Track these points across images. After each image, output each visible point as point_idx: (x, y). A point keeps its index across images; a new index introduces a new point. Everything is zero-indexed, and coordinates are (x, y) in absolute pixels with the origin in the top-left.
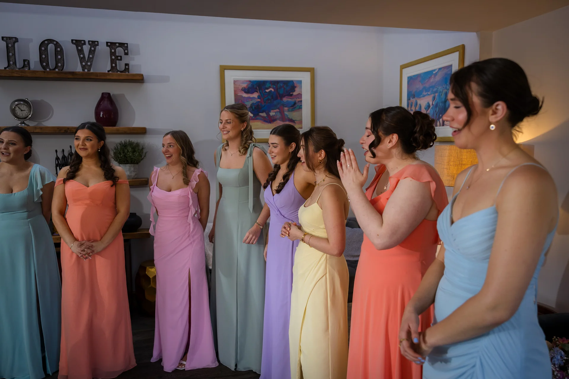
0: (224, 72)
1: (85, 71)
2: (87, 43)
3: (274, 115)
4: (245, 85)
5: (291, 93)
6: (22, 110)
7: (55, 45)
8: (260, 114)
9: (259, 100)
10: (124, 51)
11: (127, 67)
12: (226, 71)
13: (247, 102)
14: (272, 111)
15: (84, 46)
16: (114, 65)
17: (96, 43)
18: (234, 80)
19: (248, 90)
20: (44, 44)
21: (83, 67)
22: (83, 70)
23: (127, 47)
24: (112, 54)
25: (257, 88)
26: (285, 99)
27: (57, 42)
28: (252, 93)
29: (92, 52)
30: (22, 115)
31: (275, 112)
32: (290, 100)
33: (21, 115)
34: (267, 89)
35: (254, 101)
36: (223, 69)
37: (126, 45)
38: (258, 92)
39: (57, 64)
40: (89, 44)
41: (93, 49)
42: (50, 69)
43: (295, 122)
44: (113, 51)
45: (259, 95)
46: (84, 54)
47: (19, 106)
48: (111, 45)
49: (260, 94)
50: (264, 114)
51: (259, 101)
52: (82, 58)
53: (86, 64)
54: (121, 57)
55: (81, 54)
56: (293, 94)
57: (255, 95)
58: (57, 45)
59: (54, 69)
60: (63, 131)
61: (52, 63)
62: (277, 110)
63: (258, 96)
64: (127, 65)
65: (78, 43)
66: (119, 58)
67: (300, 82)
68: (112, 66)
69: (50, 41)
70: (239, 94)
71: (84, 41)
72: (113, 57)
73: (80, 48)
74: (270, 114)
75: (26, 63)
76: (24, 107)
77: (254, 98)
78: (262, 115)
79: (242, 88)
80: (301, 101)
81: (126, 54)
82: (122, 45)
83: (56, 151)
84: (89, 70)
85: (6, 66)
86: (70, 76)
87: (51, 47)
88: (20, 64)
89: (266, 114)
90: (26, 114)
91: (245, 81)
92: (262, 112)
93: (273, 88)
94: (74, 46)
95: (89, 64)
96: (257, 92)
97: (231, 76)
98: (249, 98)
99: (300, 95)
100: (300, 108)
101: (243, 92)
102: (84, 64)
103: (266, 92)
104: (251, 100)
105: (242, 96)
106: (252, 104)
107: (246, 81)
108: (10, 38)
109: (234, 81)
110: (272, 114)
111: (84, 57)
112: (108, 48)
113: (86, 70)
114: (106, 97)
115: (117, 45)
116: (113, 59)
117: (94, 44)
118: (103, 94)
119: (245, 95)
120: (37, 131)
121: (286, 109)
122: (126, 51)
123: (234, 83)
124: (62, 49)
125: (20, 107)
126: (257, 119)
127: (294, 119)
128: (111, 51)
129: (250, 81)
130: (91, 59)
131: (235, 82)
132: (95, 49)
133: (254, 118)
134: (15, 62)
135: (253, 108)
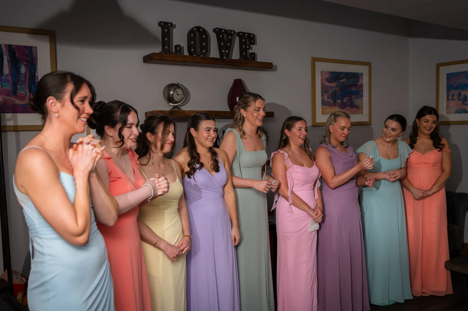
0: (315, 63)
3: (346, 102)
4: (328, 76)
5: (357, 83)
6: (178, 95)
7: (201, 32)
11: (254, 56)
12: (317, 63)
13: (329, 90)
14: (345, 98)
16: (244, 54)
17: (233, 32)
19: (329, 80)
20: (193, 32)
21: (221, 54)
23: (254, 37)
24: (241, 43)
25: (336, 78)
26: (353, 89)
27: (203, 29)
28: (332, 83)
29: (230, 41)
30: (177, 99)
31: (347, 100)
32: (355, 89)
34: (342, 79)
35: (334, 90)
36: (314, 60)
37: (252, 36)
38: (336, 82)
39: (202, 50)
40: (227, 33)
41: (230, 37)
42: (197, 55)
43: (359, 108)
44: (244, 40)
46: (224, 42)
48: (242, 35)
49: (337, 84)
51: (336, 90)
52: (222, 46)
55: (221, 42)
56: (357, 84)
57: (334, 85)
58: (203, 32)
59: (200, 55)
62: (348, 98)
63: (336, 85)
64: (253, 54)
65: (218, 32)
66: (248, 47)
67: (362, 74)
68: (242, 55)
69: (198, 28)
70: (324, 84)
71: (225, 30)
72: (244, 46)
73: (221, 36)
74: (343, 101)
75: (178, 48)
76: (179, 92)
77: (333, 87)
78: (338, 102)
79: (326, 78)
80: (363, 90)
82: (249, 35)
84: (227, 57)
89: (341, 101)
90: (180, 98)
91: (328, 72)
92: (339, 99)
93: (345, 79)
94: (215, 34)
95: (227, 51)
97: (319, 67)
98: (330, 87)
99: (362, 86)
100: (362, 96)
101: (327, 81)
102: (224, 51)
103: (341, 82)
104: (332, 89)
105: (326, 85)
106: (332, 93)
108: (166, 23)
109: (321, 72)
110: (345, 101)
111: (224, 45)
113: (225, 57)
114: (238, 83)
115: (246, 35)
116: (243, 48)
117: (231, 33)
119: (328, 84)
121: (353, 96)
122: (253, 41)
123: (321, 74)
124: (207, 36)
125: (177, 91)
127: (358, 106)
128: (241, 41)
129: (332, 72)
130: (229, 47)
132: (232, 37)
133: (333, 104)
134: (169, 46)
135: (333, 96)
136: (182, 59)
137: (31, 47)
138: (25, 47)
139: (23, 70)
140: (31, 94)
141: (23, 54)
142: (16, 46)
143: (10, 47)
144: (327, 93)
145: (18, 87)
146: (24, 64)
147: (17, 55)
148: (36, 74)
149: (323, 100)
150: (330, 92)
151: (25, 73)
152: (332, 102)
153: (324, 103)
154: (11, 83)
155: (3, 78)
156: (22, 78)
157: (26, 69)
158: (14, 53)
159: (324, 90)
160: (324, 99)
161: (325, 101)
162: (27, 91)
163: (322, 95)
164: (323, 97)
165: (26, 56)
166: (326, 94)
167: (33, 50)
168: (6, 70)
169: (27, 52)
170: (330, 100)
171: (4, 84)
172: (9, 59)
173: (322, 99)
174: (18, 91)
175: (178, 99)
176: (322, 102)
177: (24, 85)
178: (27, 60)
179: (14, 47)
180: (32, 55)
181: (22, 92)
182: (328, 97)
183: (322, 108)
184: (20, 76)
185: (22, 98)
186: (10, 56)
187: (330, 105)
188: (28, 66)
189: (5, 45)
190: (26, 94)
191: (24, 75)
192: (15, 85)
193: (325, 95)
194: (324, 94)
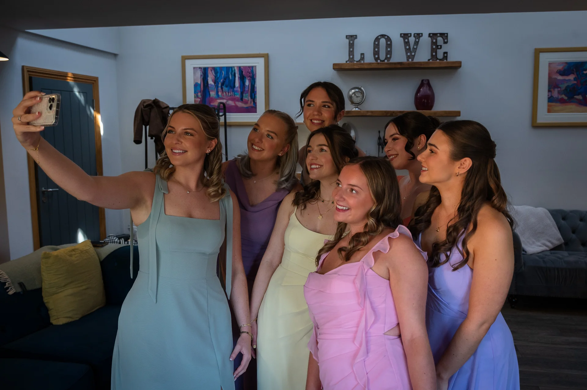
0: (539, 54)
1: (409, 61)
2: (412, 35)
4: (560, 67)
6: (357, 97)
7: (386, 39)
8: (575, 97)
9: (575, 82)
10: (444, 40)
11: (446, 55)
12: (542, 55)
13: (562, 84)
15: (410, 38)
16: (434, 54)
17: (421, 35)
18: (550, 62)
19: (563, 73)
20: (377, 39)
21: (408, 57)
22: (408, 60)
23: (447, 36)
24: (432, 43)
25: (574, 70)
27: (388, 36)
28: (568, 75)
29: (416, 43)
33: (356, 101)
35: (570, 84)
36: (538, 52)
37: (446, 35)
39: (386, 56)
40: (414, 36)
41: (417, 40)
42: (381, 61)
44: (434, 41)
45: (576, 78)
46: (409, 46)
47: (355, 93)
48: (433, 36)
50: (580, 97)
51: (575, 84)
52: (407, 49)
53: (411, 54)
54: (441, 46)
55: (407, 46)
57: (571, 77)
58: (388, 39)
59: (384, 61)
60: (389, 115)
61: (382, 56)
63: (574, 78)
64: (446, 53)
65: (405, 36)
66: (439, 47)
68: (432, 55)
69: (383, 36)
70: (553, 77)
71: (411, 34)
72: (434, 47)
73: (406, 40)
74: (586, 97)
75: (362, 56)
76: (359, 95)
77: (569, 80)
78: (577, 98)
79: (557, 70)
81: (445, 43)
82: (443, 35)
83: (379, 132)
84: (413, 60)
85: (347, 59)
86: (399, 66)
87: (383, 41)
88: (357, 57)
89: (582, 96)
90: (360, 100)
91: (561, 63)
92: (578, 95)
94: (402, 39)
95: (413, 54)
96: (573, 73)
97: (545, 59)
98: (564, 80)
101: (558, 74)
102: (409, 54)
103: (584, 74)
104: (567, 83)
105: (556, 79)
106: (567, 87)
107: (563, 63)
108: (352, 36)
111: (410, 48)
112: (430, 38)
114: (425, 83)
115: (438, 35)
116: (433, 48)
117: (418, 36)
118: (422, 81)
119: (560, 78)
120: (369, 114)
122: (446, 40)
123: (549, 66)
124: (391, 42)
126: (571, 102)
128: (432, 42)
129: (566, 63)
130: (415, 50)
131: (550, 64)
132: (419, 40)
133: (568, 101)
134: (353, 56)
135: (568, 90)
136: (359, 66)
137: (252, 67)
138: (249, 67)
139: (247, 83)
140: (252, 100)
141: (248, 72)
142: (244, 67)
143: (240, 68)
144: (558, 87)
145: (244, 95)
146: (248, 79)
147: (244, 73)
148: (255, 86)
149: (550, 96)
150: (563, 86)
151: (249, 85)
152: (566, 98)
153: (551, 99)
154: (240, 93)
155: (235, 89)
156: (246, 89)
157: (249, 82)
158: (242, 72)
159: (553, 85)
160: (553, 95)
161: (555, 97)
162: (250, 98)
163: (549, 91)
164: (550, 93)
165: (250, 73)
166: (556, 90)
167: (254, 68)
168: (237, 84)
169: (250, 70)
170: (563, 96)
171: (235, 93)
172: (239, 76)
173: (548, 95)
174: (244, 98)
175: (358, 101)
176: (549, 98)
177: (248, 94)
178: (250, 76)
179: (242, 68)
180: (253, 72)
181: (246, 99)
182: (559, 93)
183: (549, 106)
184: (245, 87)
185: (246, 102)
186: (240, 74)
187: (562, 101)
188: (250, 80)
189: (237, 67)
190: (248, 100)
191: (248, 87)
192: (242, 94)
193: (554, 90)
194: (552, 90)
